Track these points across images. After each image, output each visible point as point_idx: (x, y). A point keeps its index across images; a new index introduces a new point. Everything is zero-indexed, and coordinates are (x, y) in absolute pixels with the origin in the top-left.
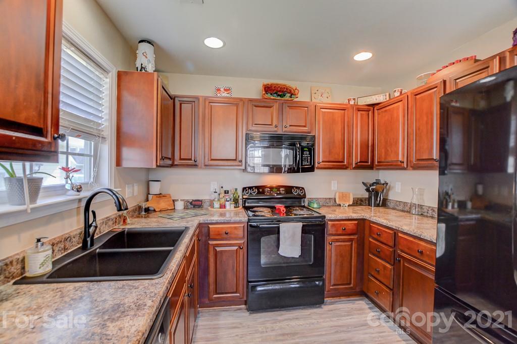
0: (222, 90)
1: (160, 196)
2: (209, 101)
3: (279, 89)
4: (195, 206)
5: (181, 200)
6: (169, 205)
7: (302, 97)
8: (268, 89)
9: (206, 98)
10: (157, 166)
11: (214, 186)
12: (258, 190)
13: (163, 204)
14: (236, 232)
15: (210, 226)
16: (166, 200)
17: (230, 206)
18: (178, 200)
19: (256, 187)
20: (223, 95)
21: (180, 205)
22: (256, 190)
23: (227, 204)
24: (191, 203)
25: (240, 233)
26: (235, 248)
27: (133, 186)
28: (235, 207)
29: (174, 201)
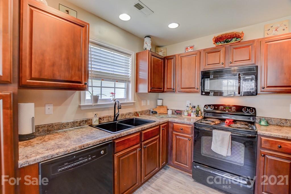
0: (189, 48)
1: (162, 106)
3: (229, 37)
4: (177, 113)
5: (171, 109)
6: (165, 112)
8: (217, 40)
9: (179, 55)
10: (149, 92)
11: (188, 103)
12: (214, 107)
13: (162, 110)
14: (187, 129)
15: (174, 124)
16: (164, 109)
17: (193, 115)
19: (213, 105)
20: (189, 51)
21: (170, 112)
22: (213, 107)
23: (192, 113)
24: (175, 112)
25: (190, 131)
27: (147, 101)
28: (196, 116)
29: (168, 109)
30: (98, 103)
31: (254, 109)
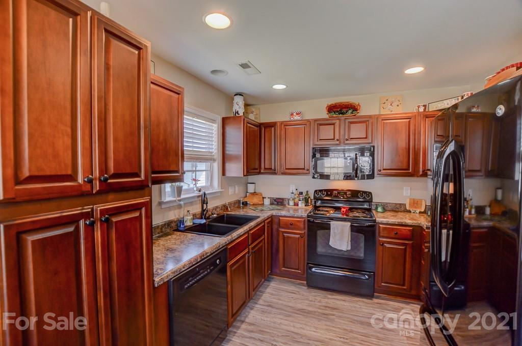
0: (295, 114)
1: (254, 194)
2: (285, 124)
3: (344, 106)
4: (278, 204)
5: (268, 198)
6: (260, 201)
7: (363, 112)
8: (331, 109)
9: (282, 123)
10: (244, 176)
11: (292, 188)
12: (327, 193)
13: (255, 200)
14: (298, 224)
15: (280, 218)
16: (257, 197)
17: (301, 204)
18: (265, 198)
19: (325, 190)
20: (295, 118)
21: (267, 202)
22: (325, 193)
23: (300, 202)
24: (275, 200)
25: (302, 226)
26: (298, 236)
27: (235, 187)
28: (305, 206)
29: (263, 198)
30: (182, 197)
31: (370, 193)
